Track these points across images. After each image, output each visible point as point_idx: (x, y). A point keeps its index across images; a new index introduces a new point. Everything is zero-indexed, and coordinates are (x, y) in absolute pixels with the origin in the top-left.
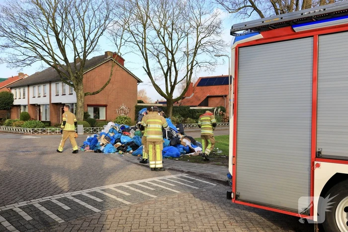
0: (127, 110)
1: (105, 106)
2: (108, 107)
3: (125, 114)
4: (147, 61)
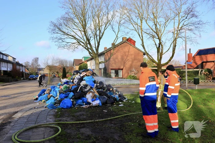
0: (136, 72)
2: (123, 70)
3: (135, 74)
4: (142, 40)
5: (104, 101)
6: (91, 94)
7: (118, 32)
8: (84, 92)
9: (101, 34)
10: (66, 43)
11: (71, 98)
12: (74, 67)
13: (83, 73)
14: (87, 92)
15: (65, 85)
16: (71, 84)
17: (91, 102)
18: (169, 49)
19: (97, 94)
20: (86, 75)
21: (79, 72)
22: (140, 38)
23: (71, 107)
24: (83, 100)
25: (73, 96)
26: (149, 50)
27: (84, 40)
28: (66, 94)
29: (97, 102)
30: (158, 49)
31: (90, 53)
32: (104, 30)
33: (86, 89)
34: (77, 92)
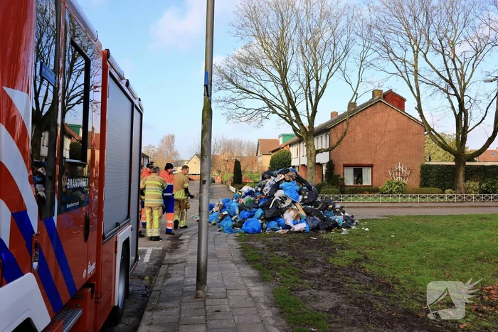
0: (406, 172)
1: (371, 166)
2: (374, 168)
3: (403, 177)
4: (418, 99)
5: (315, 224)
6: (292, 212)
7: (359, 82)
8: (281, 209)
9: (320, 89)
10: (245, 110)
11: (260, 218)
12: (260, 159)
13: (279, 176)
14: (286, 209)
15: (248, 197)
16: (258, 195)
17: (292, 225)
18: (483, 119)
19: (303, 214)
20: (284, 179)
21: (272, 175)
22: (413, 93)
23: (258, 232)
24: (279, 222)
25: (262, 215)
26: (435, 120)
27: (283, 103)
28: (251, 212)
29: (301, 226)
30: (458, 118)
31: (295, 129)
32: (327, 80)
33: (284, 203)
34: (268, 209)
